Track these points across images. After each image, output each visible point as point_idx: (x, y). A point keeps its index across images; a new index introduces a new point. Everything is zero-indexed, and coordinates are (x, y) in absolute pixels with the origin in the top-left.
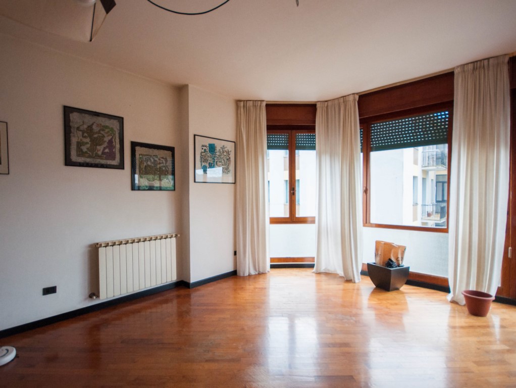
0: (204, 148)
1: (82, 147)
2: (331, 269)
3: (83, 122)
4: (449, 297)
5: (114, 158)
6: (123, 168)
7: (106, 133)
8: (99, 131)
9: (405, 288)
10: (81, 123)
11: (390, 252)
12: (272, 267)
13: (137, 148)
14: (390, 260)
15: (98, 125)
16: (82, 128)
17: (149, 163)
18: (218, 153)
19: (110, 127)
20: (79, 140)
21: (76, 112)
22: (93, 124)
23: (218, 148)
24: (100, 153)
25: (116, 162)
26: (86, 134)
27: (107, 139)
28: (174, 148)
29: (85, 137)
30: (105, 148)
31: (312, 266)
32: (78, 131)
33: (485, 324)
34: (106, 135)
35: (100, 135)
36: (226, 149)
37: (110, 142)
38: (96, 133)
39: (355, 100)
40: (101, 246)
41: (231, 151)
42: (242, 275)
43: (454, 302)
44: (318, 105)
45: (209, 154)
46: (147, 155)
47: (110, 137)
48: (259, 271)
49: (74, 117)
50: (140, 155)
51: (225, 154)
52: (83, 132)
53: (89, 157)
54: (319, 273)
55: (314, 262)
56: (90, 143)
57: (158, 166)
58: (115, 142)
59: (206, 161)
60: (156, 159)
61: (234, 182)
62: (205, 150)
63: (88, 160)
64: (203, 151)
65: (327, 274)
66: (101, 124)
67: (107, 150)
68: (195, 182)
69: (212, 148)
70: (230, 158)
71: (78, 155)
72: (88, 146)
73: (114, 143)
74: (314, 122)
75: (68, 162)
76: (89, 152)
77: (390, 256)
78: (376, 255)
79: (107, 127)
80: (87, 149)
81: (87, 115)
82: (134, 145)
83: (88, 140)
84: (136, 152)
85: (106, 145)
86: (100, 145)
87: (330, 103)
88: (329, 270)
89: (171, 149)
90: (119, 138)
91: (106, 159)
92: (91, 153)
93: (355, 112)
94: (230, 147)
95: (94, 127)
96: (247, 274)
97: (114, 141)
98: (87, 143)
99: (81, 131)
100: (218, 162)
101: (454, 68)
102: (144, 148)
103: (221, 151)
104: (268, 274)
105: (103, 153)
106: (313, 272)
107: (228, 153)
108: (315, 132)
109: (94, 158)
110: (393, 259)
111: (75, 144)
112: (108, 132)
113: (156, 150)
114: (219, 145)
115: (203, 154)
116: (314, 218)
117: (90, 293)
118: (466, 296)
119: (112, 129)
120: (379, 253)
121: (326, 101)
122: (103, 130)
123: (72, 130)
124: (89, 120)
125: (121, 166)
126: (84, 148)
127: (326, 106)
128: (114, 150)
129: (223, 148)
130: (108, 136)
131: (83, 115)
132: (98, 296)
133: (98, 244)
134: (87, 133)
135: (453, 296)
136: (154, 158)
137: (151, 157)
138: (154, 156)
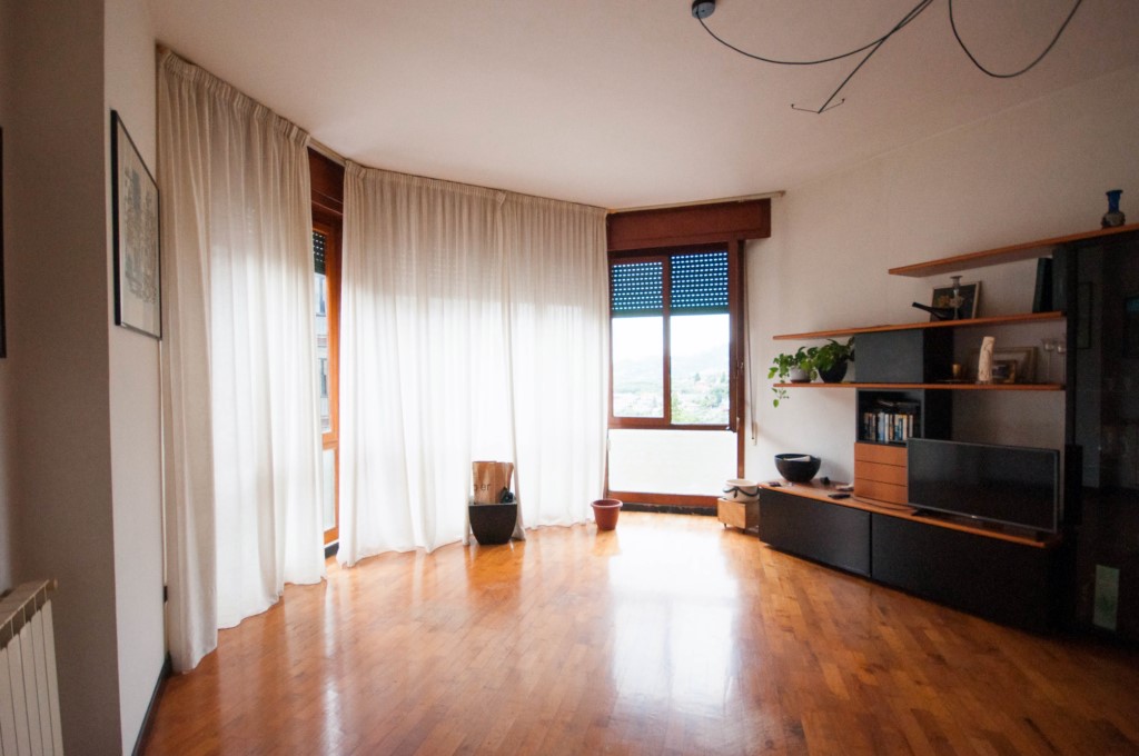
0: (128, 182)
14: (506, 489)
36: (150, 207)
44: (348, 168)
45: (134, 214)
61: (158, 333)
68: (117, 321)
69: (137, 191)
70: (154, 244)
78: (479, 487)
107: (153, 224)
118: (596, 510)
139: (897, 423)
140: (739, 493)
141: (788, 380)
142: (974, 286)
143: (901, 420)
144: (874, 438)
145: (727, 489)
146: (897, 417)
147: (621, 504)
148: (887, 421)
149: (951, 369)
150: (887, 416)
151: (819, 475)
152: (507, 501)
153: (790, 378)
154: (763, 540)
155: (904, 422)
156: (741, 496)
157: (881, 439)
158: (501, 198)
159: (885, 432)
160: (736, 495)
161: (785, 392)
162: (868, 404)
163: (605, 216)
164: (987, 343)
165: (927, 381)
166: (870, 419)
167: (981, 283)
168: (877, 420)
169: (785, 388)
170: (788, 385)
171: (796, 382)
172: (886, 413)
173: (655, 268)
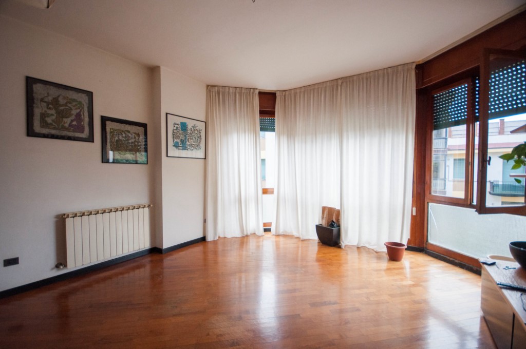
0: (176, 126)
1: (47, 119)
3: (48, 94)
5: (82, 131)
6: (93, 141)
7: (74, 106)
8: (66, 103)
10: (46, 95)
11: (332, 215)
13: (108, 123)
14: (333, 221)
15: (64, 98)
16: (46, 100)
17: (121, 137)
18: (189, 131)
19: (78, 100)
20: (43, 112)
21: (40, 83)
22: (59, 96)
23: (189, 127)
24: (67, 125)
25: (85, 134)
26: (50, 106)
27: (74, 112)
28: (146, 124)
29: (50, 109)
30: (72, 121)
32: (42, 103)
34: (73, 108)
35: (67, 108)
36: (197, 128)
37: (78, 115)
38: (63, 105)
40: (68, 216)
41: (201, 130)
44: (278, 94)
45: (181, 132)
46: (119, 130)
47: (78, 111)
49: (37, 88)
50: (111, 129)
51: (196, 132)
52: (48, 104)
53: (55, 128)
56: (56, 115)
57: (131, 141)
58: (84, 115)
59: (178, 137)
60: (128, 134)
61: (204, 157)
62: (177, 128)
63: (53, 132)
64: (175, 128)
65: (285, 236)
66: (68, 97)
67: (74, 123)
68: (167, 156)
69: (184, 126)
70: (200, 136)
71: (42, 127)
72: (54, 117)
73: (82, 116)
74: (274, 108)
75: (31, 132)
76: (54, 124)
77: (333, 218)
78: (322, 218)
79: (74, 100)
80: (53, 121)
81: (52, 87)
82: (104, 120)
83: (53, 112)
84: (107, 126)
85: (73, 117)
86: (67, 118)
87: (287, 93)
89: (144, 126)
90: (88, 112)
91: (74, 131)
92: (56, 125)
94: (201, 126)
95: (60, 99)
97: (82, 115)
98: (52, 115)
99: (45, 102)
100: (189, 140)
102: (116, 123)
103: (192, 129)
105: (70, 125)
107: (199, 131)
108: (274, 116)
109: (59, 130)
110: (334, 220)
111: (39, 115)
112: (76, 105)
113: (128, 125)
114: (190, 124)
115: (175, 131)
116: (273, 189)
117: (56, 264)
118: (388, 247)
119: (80, 103)
120: (325, 216)
121: (284, 91)
122: (70, 103)
123: (35, 101)
124: (54, 92)
125: (91, 139)
126: (49, 120)
127: (284, 95)
128: (82, 123)
129: (194, 126)
130: (76, 109)
131: (48, 86)
132: (65, 266)
133: (64, 215)
134: (52, 105)
136: (126, 132)
137: (123, 131)
138: (126, 131)
152: (331, 227)
158: (340, 82)
163: (414, 67)
173: (463, 89)
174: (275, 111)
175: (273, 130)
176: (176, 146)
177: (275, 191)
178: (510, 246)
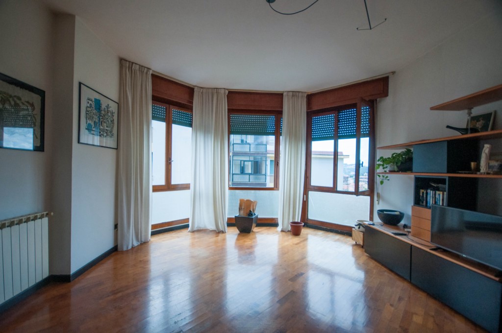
0: (90, 102)
2: (202, 226)
4: (279, 228)
9: (255, 229)
11: (250, 206)
12: (153, 234)
14: (250, 211)
17: (7, 106)
18: (103, 112)
23: (103, 106)
28: (44, 92)
31: (187, 226)
33: (304, 239)
36: (110, 109)
39: (225, 93)
41: (114, 113)
42: (125, 249)
43: (282, 231)
44: (195, 89)
45: (95, 111)
46: (5, 93)
48: (141, 241)
51: (109, 114)
54: (193, 232)
55: (189, 222)
57: (22, 113)
59: (91, 118)
60: (18, 102)
61: (116, 148)
62: (91, 104)
64: (89, 105)
65: (199, 231)
68: (79, 142)
69: (98, 103)
70: (113, 120)
74: (192, 103)
77: (250, 208)
78: (240, 209)
87: (205, 90)
88: (200, 227)
89: (41, 93)
93: (225, 103)
94: (113, 107)
96: (130, 247)
100: (103, 123)
101: (283, 92)
103: (106, 109)
104: (150, 243)
106: (189, 232)
108: (192, 111)
110: (252, 210)
113: (19, 88)
114: (104, 103)
115: (89, 109)
116: (189, 184)
118: (291, 226)
120: (243, 207)
121: (202, 88)
127: (201, 91)
129: (108, 107)
135: (282, 227)
136: (15, 99)
137: (11, 96)
138: (15, 96)
139: (437, 196)
140: (361, 227)
141: (387, 170)
142: (491, 114)
143: (439, 195)
144: (424, 204)
145: (357, 224)
146: (438, 192)
147: (303, 224)
148: (431, 195)
149: (470, 165)
150: (432, 192)
151: (403, 222)
152: (250, 216)
153: (388, 170)
154: (366, 251)
155: (441, 197)
156: (362, 229)
157: (428, 205)
159: (431, 201)
160: (359, 228)
161: (387, 177)
162: (422, 184)
163: (306, 96)
164: (486, 149)
165: (448, 172)
166: (423, 193)
167: (495, 112)
168: (427, 193)
169: (386, 175)
170: (388, 173)
171: (392, 172)
172: (431, 190)
173: (331, 117)
174: (192, 106)
175: (190, 125)
176: (89, 129)
177: (192, 187)
178: (378, 212)
